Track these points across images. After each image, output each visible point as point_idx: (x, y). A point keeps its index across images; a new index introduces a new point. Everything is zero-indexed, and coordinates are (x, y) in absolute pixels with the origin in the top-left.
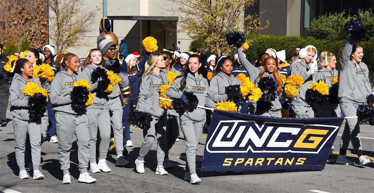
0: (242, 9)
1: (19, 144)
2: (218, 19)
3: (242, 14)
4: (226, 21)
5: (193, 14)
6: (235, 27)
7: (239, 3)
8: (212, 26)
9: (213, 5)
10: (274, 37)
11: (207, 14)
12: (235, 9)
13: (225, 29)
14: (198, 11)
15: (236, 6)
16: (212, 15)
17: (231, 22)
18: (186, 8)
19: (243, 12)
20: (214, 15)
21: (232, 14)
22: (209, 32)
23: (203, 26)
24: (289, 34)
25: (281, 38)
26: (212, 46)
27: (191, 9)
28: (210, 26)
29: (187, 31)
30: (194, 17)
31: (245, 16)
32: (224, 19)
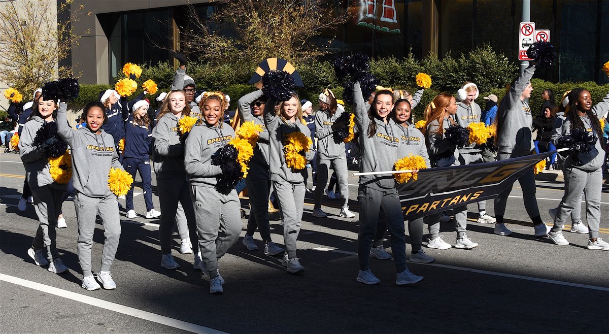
0: (56, 60)
1: (85, 236)
2: (35, 70)
3: (57, 65)
4: (41, 72)
5: (11, 66)
6: (51, 78)
7: (53, 56)
8: (29, 76)
9: (30, 57)
10: (86, 86)
11: (23, 65)
12: (49, 61)
13: (41, 79)
14: (16, 63)
15: (50, 58)
16: (29, 67)
17: (47, 73)
18: (4, 60)
19: (57, 64)
20: (31, 67)
21: (47, 66)
22: (27, 82)
23: (21, 76)
24: (99, 83)
25: (92, 86)
26: (30, 95)
27: (9, 61)
28: (28, 76)
29: (6, 81)
30: (12, 68)
31: (59, 68)
32: (39, 70)
